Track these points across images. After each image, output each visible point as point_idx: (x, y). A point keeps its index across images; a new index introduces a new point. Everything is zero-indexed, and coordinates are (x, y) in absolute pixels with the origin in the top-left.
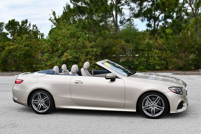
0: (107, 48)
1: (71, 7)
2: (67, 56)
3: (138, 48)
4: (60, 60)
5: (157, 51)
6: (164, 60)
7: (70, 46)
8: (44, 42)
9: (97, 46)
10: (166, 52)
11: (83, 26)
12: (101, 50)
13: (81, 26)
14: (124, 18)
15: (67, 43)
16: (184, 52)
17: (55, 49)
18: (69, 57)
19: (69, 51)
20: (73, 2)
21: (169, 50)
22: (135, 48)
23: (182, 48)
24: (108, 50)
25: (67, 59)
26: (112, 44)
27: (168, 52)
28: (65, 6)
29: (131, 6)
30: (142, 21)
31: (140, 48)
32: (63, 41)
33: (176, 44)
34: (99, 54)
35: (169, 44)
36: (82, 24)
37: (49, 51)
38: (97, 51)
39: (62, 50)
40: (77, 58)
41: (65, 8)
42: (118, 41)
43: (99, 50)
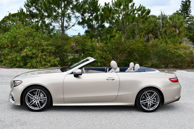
0: (60, 47)
1: (24, 11)
2: (26, 52)
3: (84, 49)
4: (19, 55)
5: (99, 52)
6: (104, 59)
7: (29, 43)
8: (4, 38)
9: (51, 45)
10: (106, 52)
11: (37, 28)
12: (55, 49)
13: (36, 27)
14: (69, 24)
15: (25, 40)
16: (119, 54)
17: (14, 45)
18: (28, 53)
19: (28, 47)
20: (26, 7)
21: (108, 51)
22: (82, 48)
23: (118, 50)
24: (60, 48)
25: (26, 55)
26: (64, 44)
27: (108, 53)
28: (19, 10)
29: (76, 15)
30: (83, 28)
31: (86, 48)
32: (22, 39)
33: (114, 47)
34: (54, 52)
35: (108, 46)
36: (36, 25)
37: (8, 46)
38: (52, 49)
39: (21, 46)
40: (34, 54)
41: (19, 11)
42: (68, 42)
43: (53, 48)
